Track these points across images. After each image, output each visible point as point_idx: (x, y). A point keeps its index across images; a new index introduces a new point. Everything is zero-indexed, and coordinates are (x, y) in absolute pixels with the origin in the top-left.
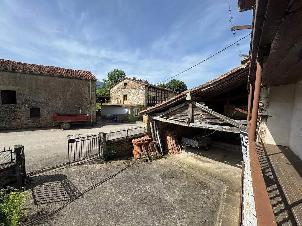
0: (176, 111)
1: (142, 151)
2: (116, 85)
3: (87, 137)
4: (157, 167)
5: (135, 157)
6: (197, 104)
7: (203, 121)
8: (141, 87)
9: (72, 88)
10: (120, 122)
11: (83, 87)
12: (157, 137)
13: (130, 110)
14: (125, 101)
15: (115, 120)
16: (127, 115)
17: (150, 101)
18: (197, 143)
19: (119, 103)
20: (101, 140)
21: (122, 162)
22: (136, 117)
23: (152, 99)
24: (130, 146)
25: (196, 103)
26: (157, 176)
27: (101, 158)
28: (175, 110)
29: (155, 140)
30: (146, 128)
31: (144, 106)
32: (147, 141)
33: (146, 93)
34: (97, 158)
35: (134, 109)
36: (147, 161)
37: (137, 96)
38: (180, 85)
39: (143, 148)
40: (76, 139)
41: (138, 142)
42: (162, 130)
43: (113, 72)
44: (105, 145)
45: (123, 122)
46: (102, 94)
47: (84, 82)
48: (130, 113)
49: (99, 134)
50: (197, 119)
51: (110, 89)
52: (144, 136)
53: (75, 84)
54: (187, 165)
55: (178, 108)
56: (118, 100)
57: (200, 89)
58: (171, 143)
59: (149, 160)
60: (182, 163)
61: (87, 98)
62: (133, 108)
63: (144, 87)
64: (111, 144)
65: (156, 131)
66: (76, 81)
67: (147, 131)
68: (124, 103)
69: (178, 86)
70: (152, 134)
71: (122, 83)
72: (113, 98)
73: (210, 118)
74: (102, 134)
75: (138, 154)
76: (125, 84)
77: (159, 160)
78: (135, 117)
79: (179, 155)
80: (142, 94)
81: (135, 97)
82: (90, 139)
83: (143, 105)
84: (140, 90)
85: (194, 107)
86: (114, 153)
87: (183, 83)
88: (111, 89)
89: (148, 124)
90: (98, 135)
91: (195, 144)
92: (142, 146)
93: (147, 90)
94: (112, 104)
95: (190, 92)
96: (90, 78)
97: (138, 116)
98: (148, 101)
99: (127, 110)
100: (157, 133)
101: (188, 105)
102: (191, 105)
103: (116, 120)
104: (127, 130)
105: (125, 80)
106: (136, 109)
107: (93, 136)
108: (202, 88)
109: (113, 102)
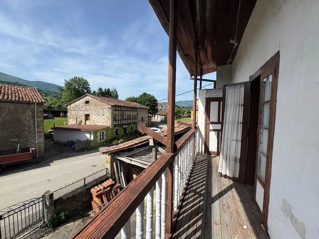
0: (141, 153)
1: (103, 202)
2: (75, 102)
3: (23, 205)
5: (94, 210)
8: (107, 106)
9: (4, 115)
10: (80, 151)
11: (24, 112)
12: (121, 178)
13: (93, 135)
14: (86, 121)
15: (73, 147)
16: (88, 141)
17: (117, 121)
19: (79, 124)
20: (47, 204)
21: (77, 223)
22: (101, 141)
23: (120, 119)
24: (88, 197)
25: (160, 148)
27: (47, 226)
29: (120, 182)
30: (110, 169)
31: (111, 127)
32: (109, 188)
33: (113, 113)
34: (39, 228)
35: (99, 132)
37: (102, 116)
38: (150, 99)
39: (105, 199)
40: (3, 215)
41: (98, 191)
42: (127, 166)
43: (72, 80)
44: (53, 207)
45: (83, 151)
46: (56, 106)
47: (25, 106)
48: (92, 138)
49: (43, 196)
51: (67, 106)
52: (105, 180)
53: (10, 109)
56: (78, 120)
61: (30, 127)
62: (97, 132)
63: (111, 107)
64: (61, 203)
65: (121, 171)
66: (12, 106)
67: (110, 172)
68: (85, 124)
69: (149, 100)
70: (116, 176)
71: (83, 100)
72: (72, 117)
74: (47, 195)
75: (98, 206)
76: (87, 102)
78: (99, 142)
80: (107, 115)
81: (99, 117)
82: (28, 207)
83: (109, 127)
84: (105, 110)
85: (157, 151)
86: (65, 215)
87: (154, 97)
88: (69, 106)
89: (111, 165)
90: (41, 197)
92: (103, 196)
93: (114, 110)
94: (70, 124)
96: (34, 101)
97: (103, 140)
98: (115, 122)
99: (88, 135)
100: (122, 173)
101: (151, 149)
102: (154, 149)
103: (74, 149)
104: (85, 179)
105: (87, 97)
107: (33, 201)
109: (71, 122)
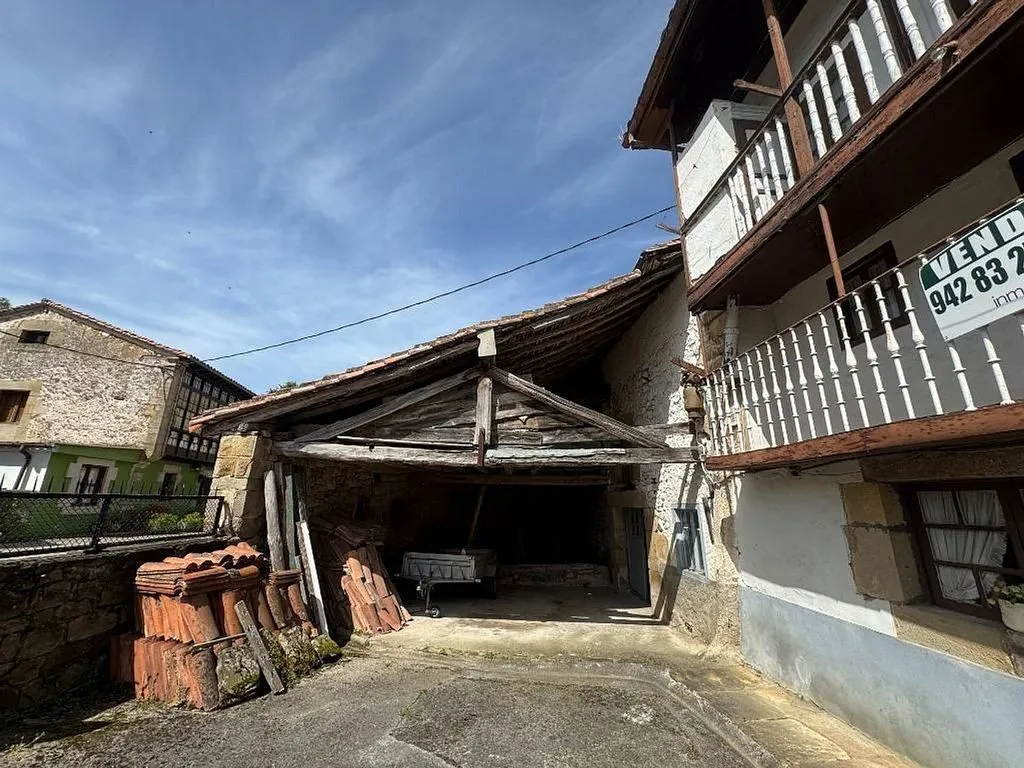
0: (421, 411)
1: (222, 629)
4: (344, 701)
6: (513, 379)
7: (531, 440)
8: (152, 362)
12: (298, 552)
13: (44, 470)
18: (473, 562)
26: (384, 743)
28: (417, 406)
31: (149, 454)
32: (252, 569)
33: (174, 395)
35: (80, 461)
36: (262, 688)
37: (111, 402)
39: (235, 612)
50: (508, 436)
54: (477, 654)
55: (432, 393)
57: (528, 324)
58: (364, 580)
59: (272, 680)
60: (449, 652)
63: (173, 364)
67: (238, 519)
73: (556, 428)
75: (196, 652)
76: (34, 337)
77: (328, 673)
79: (406, 630)
80: (145, 398)
81: (93, 406)
83: (143, 452)
85: (499, 387)
89: (250, 480)
91: (462, 567)
92: (227, 599)
93: (184, 385)
95: (495, 328)
98: (174, 435)
100: (304, 527)
101: (475, 382)
102: (487, 380)
106: (88, 468)
108: (535, 320)
